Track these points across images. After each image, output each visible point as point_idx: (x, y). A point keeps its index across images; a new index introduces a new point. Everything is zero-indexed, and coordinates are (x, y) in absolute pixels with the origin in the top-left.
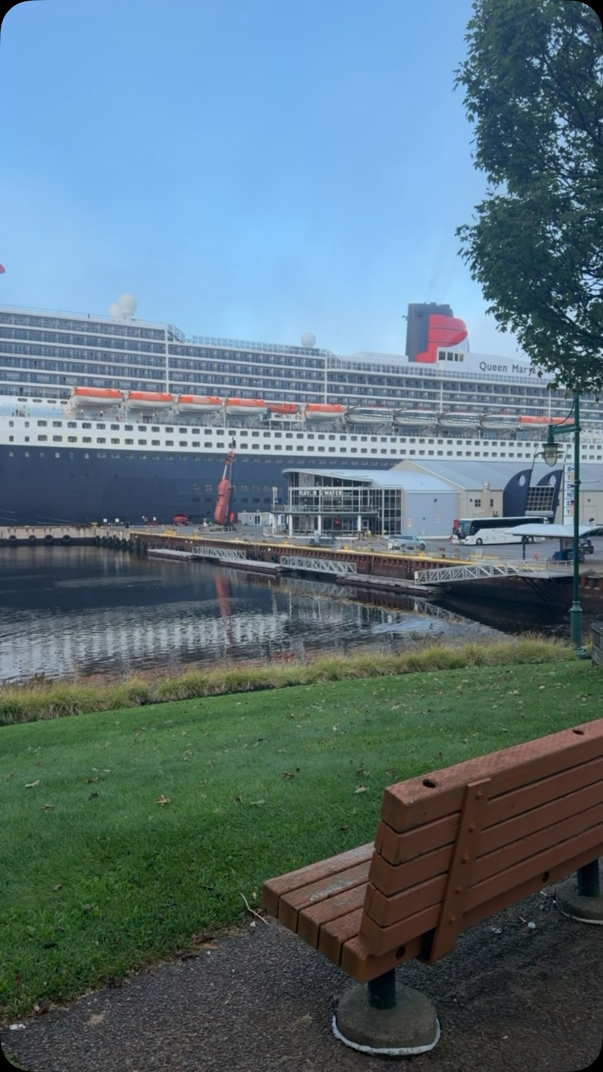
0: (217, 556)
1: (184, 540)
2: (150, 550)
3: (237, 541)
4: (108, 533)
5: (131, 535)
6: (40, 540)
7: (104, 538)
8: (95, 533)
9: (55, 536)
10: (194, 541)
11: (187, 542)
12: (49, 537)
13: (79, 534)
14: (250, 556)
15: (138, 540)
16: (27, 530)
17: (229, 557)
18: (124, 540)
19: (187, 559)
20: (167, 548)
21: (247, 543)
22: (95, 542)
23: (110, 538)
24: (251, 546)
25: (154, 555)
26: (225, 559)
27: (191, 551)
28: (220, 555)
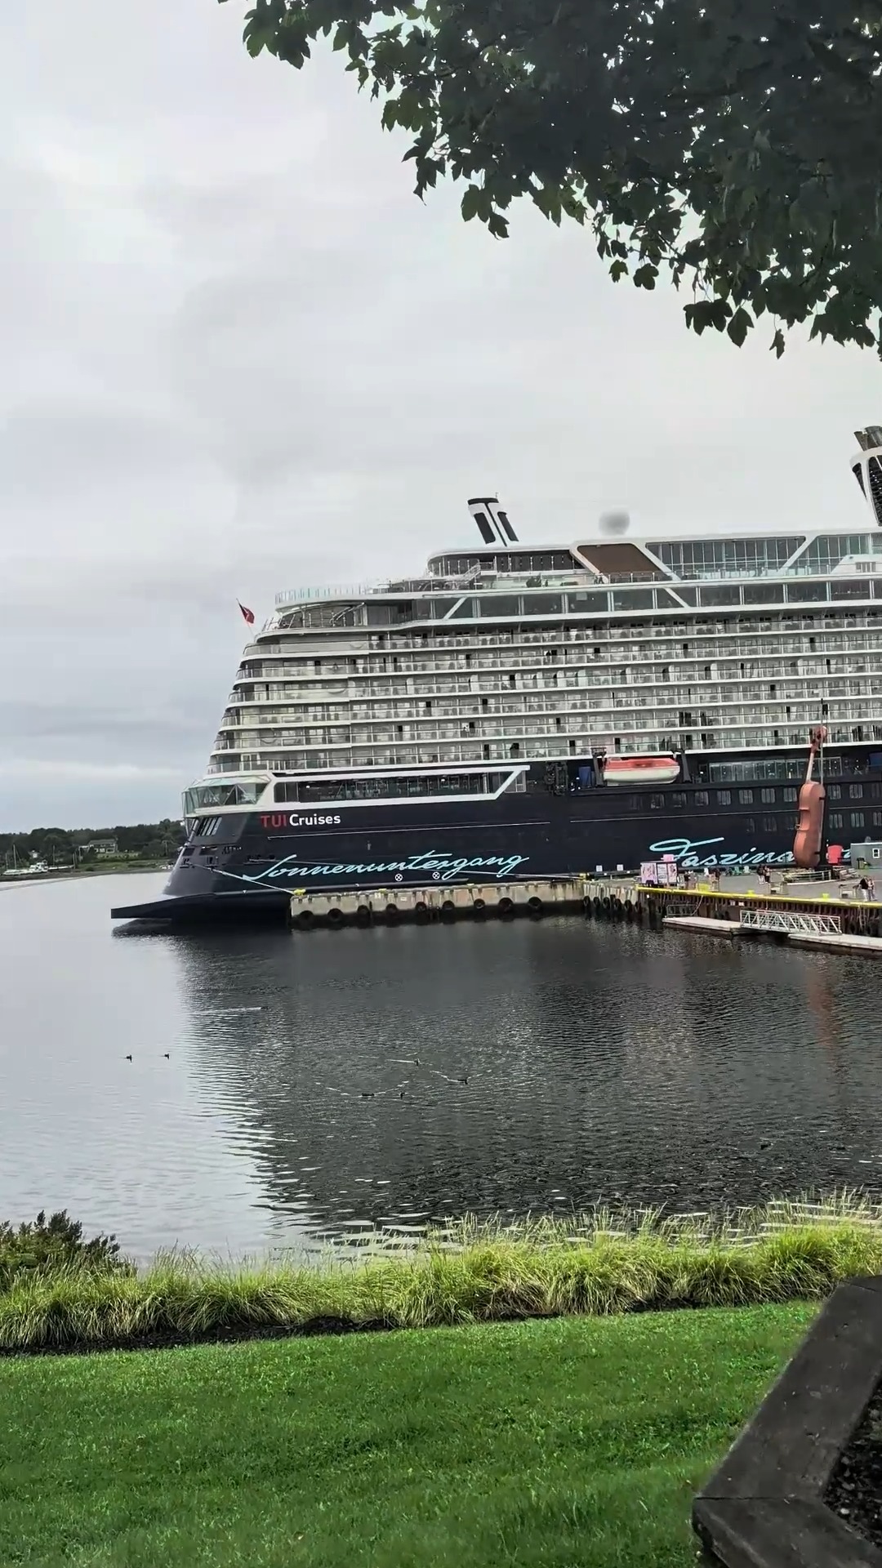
0: (785, 929)
1: (728, 900)
2: (667, 920)
3: (826, 899)
4: (602, 890)
5: (639, 892)
6: (492, 907)
7: (596, 898)
8: (582, 892)
9: (516, 900)
10: (746, 901)
11: (733, 903)
12: (506, 902)
13: (555, 894)
14: (850, 928)
15: (650, 903)
16: (470, 891)
17: (808, 930)
18: (628, 902)
19: (730, 935)
20: (699, 915)
21: (844, 902)
22: (581, 908)
23: (605, 900)
24: (853, 909)
25: (675, 927)
26: (798, 934)
27: (738, 920)
28: (791, 926)
